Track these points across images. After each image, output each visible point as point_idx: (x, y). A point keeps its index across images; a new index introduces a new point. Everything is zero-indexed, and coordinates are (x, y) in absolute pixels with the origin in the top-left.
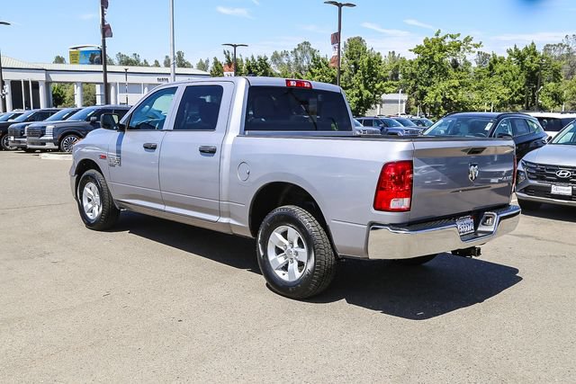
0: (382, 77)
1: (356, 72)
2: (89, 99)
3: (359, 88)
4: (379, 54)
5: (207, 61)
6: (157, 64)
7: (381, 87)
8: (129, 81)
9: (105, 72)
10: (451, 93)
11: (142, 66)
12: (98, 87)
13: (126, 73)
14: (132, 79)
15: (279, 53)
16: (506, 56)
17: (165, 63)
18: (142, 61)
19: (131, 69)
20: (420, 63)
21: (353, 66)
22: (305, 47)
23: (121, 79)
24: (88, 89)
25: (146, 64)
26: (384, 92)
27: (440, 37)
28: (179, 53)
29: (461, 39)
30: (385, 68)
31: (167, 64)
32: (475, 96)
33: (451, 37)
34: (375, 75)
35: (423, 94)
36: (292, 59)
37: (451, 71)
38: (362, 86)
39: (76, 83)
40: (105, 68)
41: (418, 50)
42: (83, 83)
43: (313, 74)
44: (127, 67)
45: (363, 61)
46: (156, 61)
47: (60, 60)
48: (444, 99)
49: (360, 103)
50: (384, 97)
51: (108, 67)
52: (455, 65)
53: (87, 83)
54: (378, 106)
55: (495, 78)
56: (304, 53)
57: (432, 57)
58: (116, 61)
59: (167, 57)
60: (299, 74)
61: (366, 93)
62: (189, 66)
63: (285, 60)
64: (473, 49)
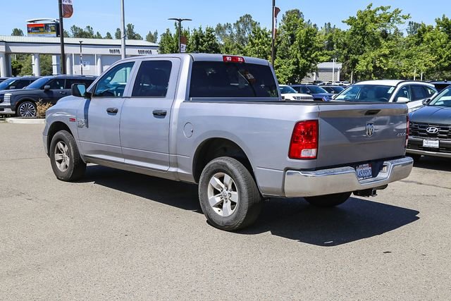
0: (316, 47)
1: (292, 43)
2: (46, 68)
3: (296, 57)
4: (315, 25)
5: (156, 33)
6: (109, 36)
7: (316, 56)
8: (83, 52)
9: (63, 44)
10: (381, 62)
11: (95, 38)
12: (54, 58)
13: (81, 45)
14: (86, 51)
15: (223, 25)
16: (435, 25)
17: (116, 34)
18: (95, 34)
19: (85, 41)
20: (352, 34)
21: (289, 37)
22: (246, 20)
23: (76, 50)
24: (44, 60)
25: (99, 37)
26: (318, 61)
27: (372, 9)
28: (129, 26)
29: (391, 11)
30: (321, 39)
31: (118, 37)
32: (404, 63)
33: (382, 8)
34: (310, 46)
35: (355, 62)
36: (235, 31)
37: (382, 41)
38: (299, 55)
39: (34, 54)
40: (62, 40)
41: (351, 21)
42: (40, 54)
43: (253, 44)
44: (81, 39)
45: (301, 33)
46: (108, 34)
47: (17, 33)
48: (375, 67)
49: (296, 72)
50: (320, 66)
51: (65, 39)
52: (385, 35)
53: (44, 54)
54: (315, 73)
55: (423, 46)
56: (246, 25)
57: (363, 28)
58: (71, 33)
59: (118, 29)
60: (241, 45)
61: (302, 61)
62: (139, 38)
63: (227, 32)
64: (402, 20)
